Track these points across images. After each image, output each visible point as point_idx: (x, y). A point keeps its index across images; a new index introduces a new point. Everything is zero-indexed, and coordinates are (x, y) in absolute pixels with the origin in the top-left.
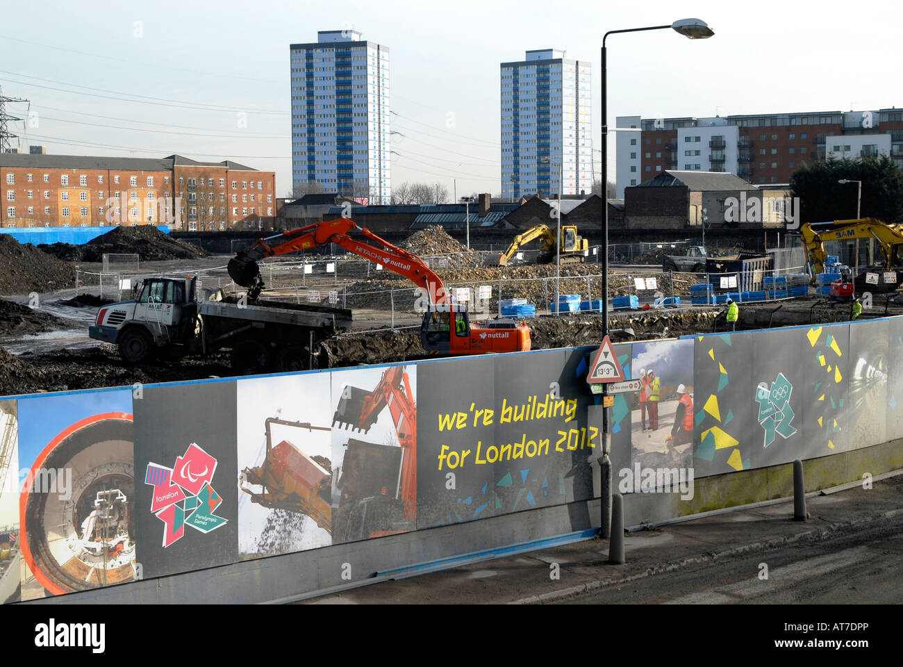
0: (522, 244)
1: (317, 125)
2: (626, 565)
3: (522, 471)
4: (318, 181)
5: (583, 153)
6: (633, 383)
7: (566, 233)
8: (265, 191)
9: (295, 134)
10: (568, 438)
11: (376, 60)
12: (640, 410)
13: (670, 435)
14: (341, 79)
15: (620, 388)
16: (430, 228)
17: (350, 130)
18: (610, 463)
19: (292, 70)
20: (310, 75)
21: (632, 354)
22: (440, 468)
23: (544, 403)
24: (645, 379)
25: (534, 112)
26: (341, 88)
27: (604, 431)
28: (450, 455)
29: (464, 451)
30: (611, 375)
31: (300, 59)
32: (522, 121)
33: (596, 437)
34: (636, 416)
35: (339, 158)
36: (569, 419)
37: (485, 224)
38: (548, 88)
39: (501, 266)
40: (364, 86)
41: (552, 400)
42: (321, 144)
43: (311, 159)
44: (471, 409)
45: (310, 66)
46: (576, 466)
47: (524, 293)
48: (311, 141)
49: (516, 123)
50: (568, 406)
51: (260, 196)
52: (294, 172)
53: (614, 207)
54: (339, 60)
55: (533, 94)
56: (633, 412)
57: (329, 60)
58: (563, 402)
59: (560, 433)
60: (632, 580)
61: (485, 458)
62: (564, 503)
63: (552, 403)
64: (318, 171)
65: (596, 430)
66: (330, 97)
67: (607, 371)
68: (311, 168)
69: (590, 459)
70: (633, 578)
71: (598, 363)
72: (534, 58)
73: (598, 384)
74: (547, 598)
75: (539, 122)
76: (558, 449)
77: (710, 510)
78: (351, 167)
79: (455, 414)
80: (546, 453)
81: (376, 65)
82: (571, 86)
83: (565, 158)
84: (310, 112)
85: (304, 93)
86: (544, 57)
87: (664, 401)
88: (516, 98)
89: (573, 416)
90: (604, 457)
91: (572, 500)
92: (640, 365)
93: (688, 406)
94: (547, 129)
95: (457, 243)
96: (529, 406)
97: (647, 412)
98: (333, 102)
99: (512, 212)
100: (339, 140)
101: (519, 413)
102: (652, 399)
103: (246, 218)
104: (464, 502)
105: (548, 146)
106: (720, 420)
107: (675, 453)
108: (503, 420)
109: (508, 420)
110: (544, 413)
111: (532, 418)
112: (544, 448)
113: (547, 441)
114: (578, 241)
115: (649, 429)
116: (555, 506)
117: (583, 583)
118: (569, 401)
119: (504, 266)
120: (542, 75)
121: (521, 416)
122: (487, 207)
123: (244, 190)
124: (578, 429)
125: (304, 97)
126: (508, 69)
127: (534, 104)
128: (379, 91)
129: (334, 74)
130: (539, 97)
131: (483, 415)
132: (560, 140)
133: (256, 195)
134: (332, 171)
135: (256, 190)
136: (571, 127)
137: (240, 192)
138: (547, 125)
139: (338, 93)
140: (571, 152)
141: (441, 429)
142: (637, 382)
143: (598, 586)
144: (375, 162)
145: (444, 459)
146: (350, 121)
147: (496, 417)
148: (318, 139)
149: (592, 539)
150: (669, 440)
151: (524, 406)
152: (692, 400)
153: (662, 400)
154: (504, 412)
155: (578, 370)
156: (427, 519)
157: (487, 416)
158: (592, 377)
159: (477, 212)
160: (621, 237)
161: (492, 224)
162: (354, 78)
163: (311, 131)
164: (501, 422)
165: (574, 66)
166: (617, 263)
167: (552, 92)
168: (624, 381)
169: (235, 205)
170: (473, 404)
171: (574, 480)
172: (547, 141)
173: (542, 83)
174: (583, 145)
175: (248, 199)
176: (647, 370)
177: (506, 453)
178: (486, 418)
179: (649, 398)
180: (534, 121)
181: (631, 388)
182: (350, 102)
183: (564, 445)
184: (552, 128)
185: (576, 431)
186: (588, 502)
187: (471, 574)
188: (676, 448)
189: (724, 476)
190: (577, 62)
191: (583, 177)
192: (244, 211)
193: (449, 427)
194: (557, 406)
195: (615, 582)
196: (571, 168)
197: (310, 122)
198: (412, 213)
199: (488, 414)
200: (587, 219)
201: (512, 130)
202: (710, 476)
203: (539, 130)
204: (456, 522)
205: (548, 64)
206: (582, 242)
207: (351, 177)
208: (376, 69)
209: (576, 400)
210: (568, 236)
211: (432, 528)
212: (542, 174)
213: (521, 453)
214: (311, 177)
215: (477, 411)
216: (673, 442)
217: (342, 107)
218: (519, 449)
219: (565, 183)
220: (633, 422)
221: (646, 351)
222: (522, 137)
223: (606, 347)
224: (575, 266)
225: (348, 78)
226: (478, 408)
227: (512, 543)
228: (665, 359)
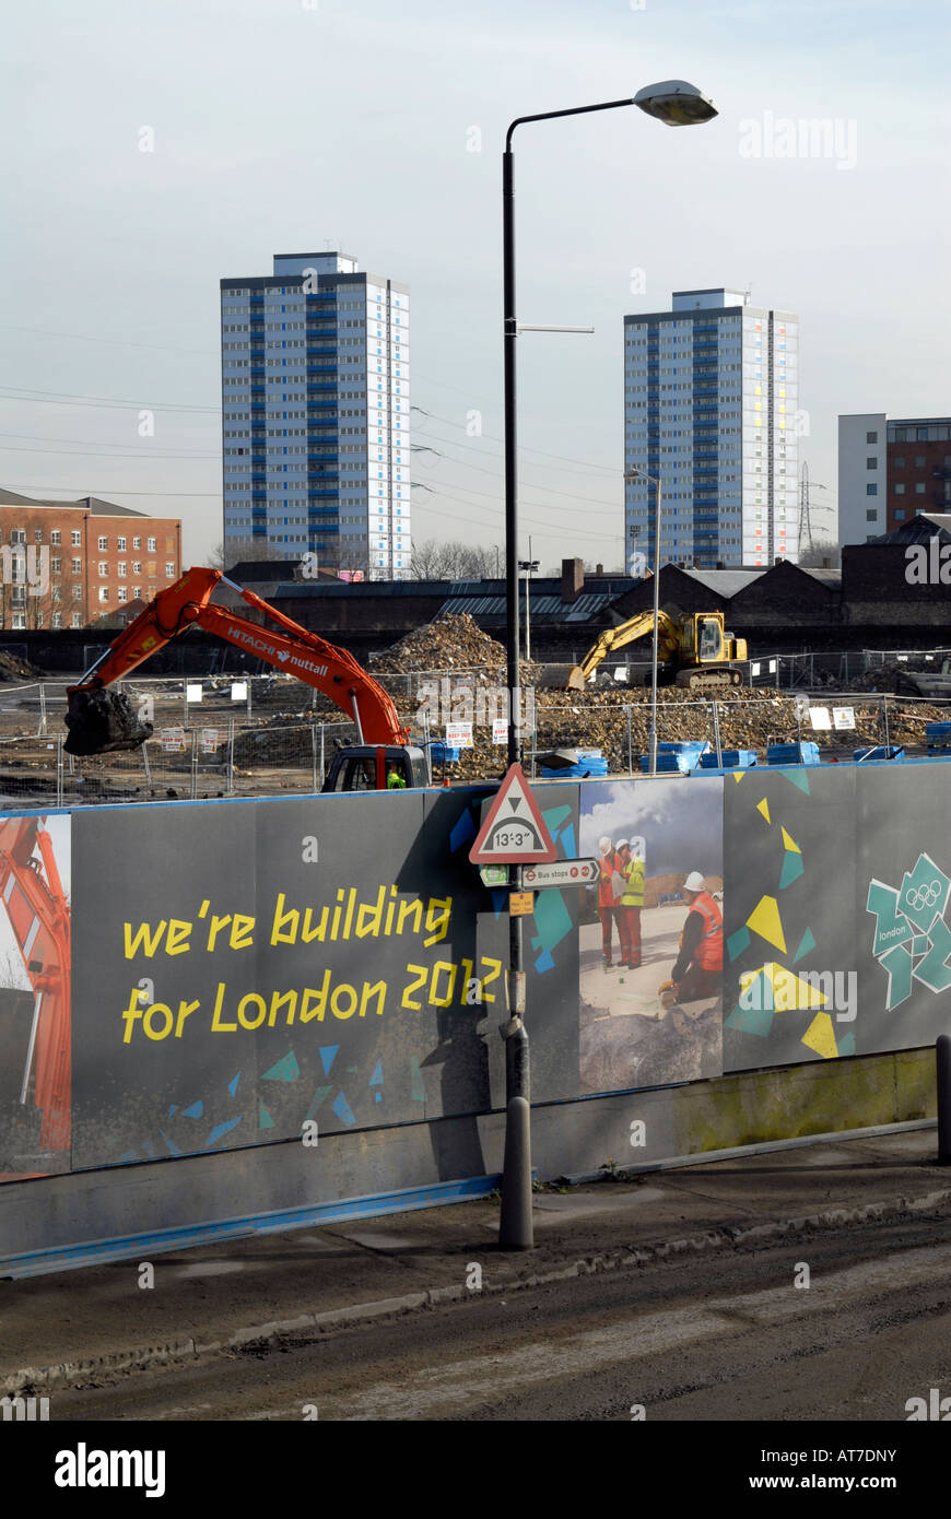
0: (614, 647)
1: (271, 433)
2: (535, 1251)
3: (322, 1050)
4: (273, 538)
5: (783, 487)
6: (579, 865)
7: (702, 626)
8: (160, 555)
9: (228, 450)
10: (430, 981)
11: (384, 309)
12: (600, 925)
13: (670, 980)
14: (318, 344)
15: (551, 875)
16: (447, 619)
17: (334, 442)
18: (525, 1035)
19: (224, 328)
20: (257, 338)
21: (579, 803)
22: (127, 1039)
23: (374, 904)
24: (610, 858)
25: (689, 410)
26: (318, 362)
27: (512, 965)
28: (150, 1012)
29: (183, 1004)
30: (527, 847)
31: (239, 308)
32: (664, 426)
33: (497, 980)
34: (591, 937)
35: (312, 496)
36: (432, 941)
37: (573, 617)
38: (714, 363)
39: (571, 689)
40: (361, 359)
41: (393, 899)
42: (279, 469)
43: (259, 497)
44: (202, 914)
45: (257, 320)
46: (450, 1041)
47: (599, 739)
48: (259, 462)
49: (654, 431)
50: (430, 913)
51: (152, 565)
52: (226, 521)
53: (822, 585)
54: (314, 309)
55: (687, 376)
56: (582, 929)
57: (295, 309)
58: (418, 905)
59: (412, 968)
60: (538, 1284)
61: (235, 1020)
62: (421, 1117)
63: (392, 905)
64: (272, 520)
65: (497, 964)
66: (296, 380)
67: (516, 839)
68: (259, 514)
69: (482, 1027)
70: (543, 1279)
71: (497, 820)
72: (689, 305)
73: (498, 866)
74: (335, 1320)
75: (697, 427)
76: (406, 1003)
77: (762, 1140)
78: (334, 513)
79: (163, 924)
80: (380, 1011)
81: (384, 318)
82: (759, 359)
83: (748, 497)
84: (258, 409)
85: (246, 372)
86: (708, 304)
87: (655, 906)
88: (653, 382)
89: (443, 934)
90: (512, 1022)
91: (438, 1113)
92: (597, 830)
93: (712, 918)
94: (713, 441)
95: (500, 649)
96: (338, 910)
97: (615, 929)
98: (302, 389)
99: (626, 594)
100: (312, 461)
101: (315, 923)
102: (628, 901)
103: (125, 607)
104: (185, 1113)
105: (715, 473)
106: (785, 951)
107: (681, 1018)
108: (276, 937)
109: (291, 939)
110: (374, 926)
111: (346, 935)
112: (374, 1000)
113: (382, 986)
114: (726, 643)
115: (620, 964)
116: (400, 1125)
117: (423, 1287)
118: (433, 902)
119: (577, 690)
120: (702, 339)
121: (320, 932)
122: (578, 584)
123: (121, 554)
124: (453, 963)
125: (246, 380)
126: (639, 328)
127: (688, 394)
128: (389, 368)
129: (303, 336)
130: (697, 380)
131: (230, 926)
132: (738, 463)
133: (144, 562)
134: (298, 520)
135: (143, 553)
136: (759, 438)
137: (113, 557)
138: (713, 433)
139: (311, 372)
140: (759, 485)
141: (130, 952)
142: (587, 864)
143: (459, 1295)
144: (381, 503)
145: (136, 1020)
146: (334, 424)
147: (262, 932)
148: (272, 460)
149: (485, 1199)
150: (667, 989)
151: (326, 910)
152: (720, 905)
153: (651, 906)
154: (279, 922)
155: (452, 835)
156: (97, 1149)
157: (240, 930)
158: (481, 851)
159: (558, 595)
160: (831, 641)
161: (587, 616)
162: (342, 343)
163: (259, 444)
164: (274, 942)
165: (766, 322)
166: (815, 690)
167: (723, 371)
168: (558, 862)
169: (103, 581)
170: (206, 904)
171: (445, 1071)
172: (713, 464)
173: (703, 354)
174: (783, 471)
175: (128, 570)
176: (615, 840)
177: (283, 1010)
178: (236, 934)
179: (619, 898)
180: (687, 425)
181: (575, 876)
182: (333, 389)
183: (421, 995)
184: (723, 439)
185: (448, 966)
186: (480, 1119)
187: (186, 1269)
188: (683, 1006)
189: (798, 1069)
190: (771, 314)
191: (783, 533)
192: (120, 594)
193: (150, 951)
194: (405, 911)
195: (500, 1287)
196: (759, 517)
197: (258, 427)
198: (432, 597)
199: (242, 925)
200: (770, 608)
201: (645, 443)
202: (764, 1069)
203: (697, 443)
204: (166, 1155)
205: (716, 318)
206: (734, 645)
207: (335, 531)
208: (384, 327)
209: (449, 900)
210: (708, 632)
211: (107, 1168)
212: (703, 527)
213: (320, 1011)
214: (259, 532)
215: (215, 919)
216: (676, 994)
217: (318, 398)
218: (314, 1003)
219: (748, 544)
220: (581, 949)
221: (611, 800)
222: (664, 457)
223: (514, 789)
224: (718, 691)
225: (330, 344)
226: (218, 910)
227: (299, 1203)
228: (658, 818)
